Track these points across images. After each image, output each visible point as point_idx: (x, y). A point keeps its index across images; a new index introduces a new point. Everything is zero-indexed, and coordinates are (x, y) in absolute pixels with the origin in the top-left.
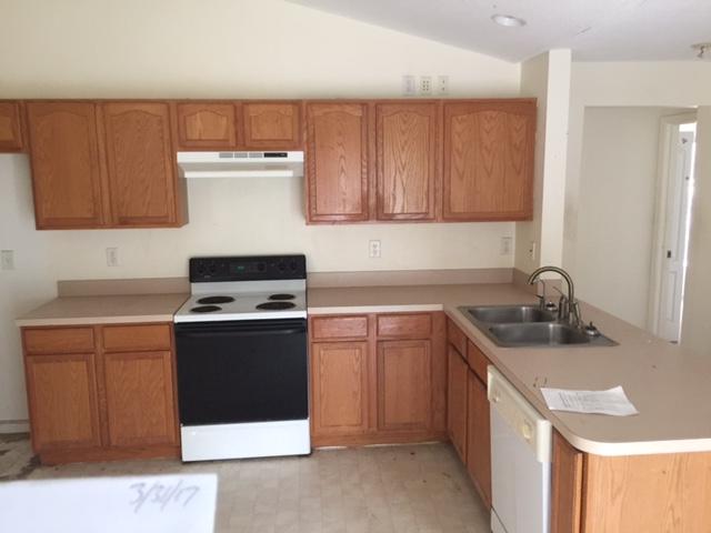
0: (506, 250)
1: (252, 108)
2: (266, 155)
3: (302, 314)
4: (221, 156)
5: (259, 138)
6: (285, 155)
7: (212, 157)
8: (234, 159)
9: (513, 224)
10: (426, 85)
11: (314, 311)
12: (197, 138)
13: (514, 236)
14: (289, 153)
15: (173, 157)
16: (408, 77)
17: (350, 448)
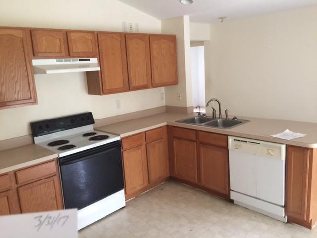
0: (163, 99)
1: (72, 34)
2: (80, 60)
3: (118, 138)
4: (57, 61)
5: (77, 51)
6: (89, 60)
7: (53, 62)
8: (64, 63)
9: (164, 88)
10: (131, 27)
11: (123, 135)
12: (44, 50)
13: (164, 92)
14: (91, 59)
15: (31, 63)
16: (124, 23)
17: (136, 197)
